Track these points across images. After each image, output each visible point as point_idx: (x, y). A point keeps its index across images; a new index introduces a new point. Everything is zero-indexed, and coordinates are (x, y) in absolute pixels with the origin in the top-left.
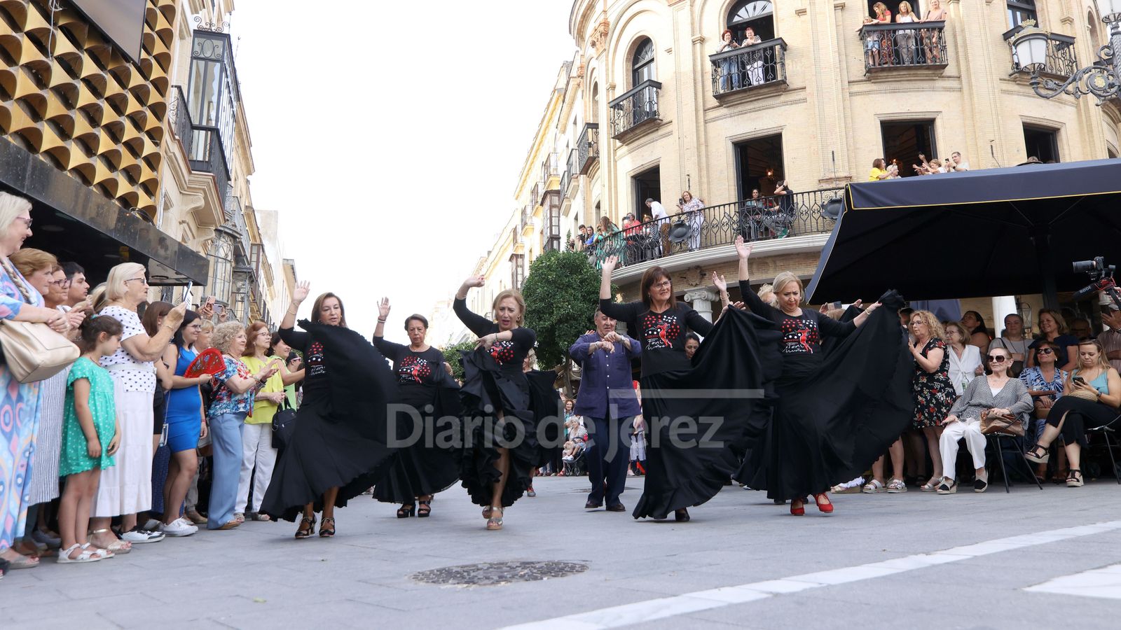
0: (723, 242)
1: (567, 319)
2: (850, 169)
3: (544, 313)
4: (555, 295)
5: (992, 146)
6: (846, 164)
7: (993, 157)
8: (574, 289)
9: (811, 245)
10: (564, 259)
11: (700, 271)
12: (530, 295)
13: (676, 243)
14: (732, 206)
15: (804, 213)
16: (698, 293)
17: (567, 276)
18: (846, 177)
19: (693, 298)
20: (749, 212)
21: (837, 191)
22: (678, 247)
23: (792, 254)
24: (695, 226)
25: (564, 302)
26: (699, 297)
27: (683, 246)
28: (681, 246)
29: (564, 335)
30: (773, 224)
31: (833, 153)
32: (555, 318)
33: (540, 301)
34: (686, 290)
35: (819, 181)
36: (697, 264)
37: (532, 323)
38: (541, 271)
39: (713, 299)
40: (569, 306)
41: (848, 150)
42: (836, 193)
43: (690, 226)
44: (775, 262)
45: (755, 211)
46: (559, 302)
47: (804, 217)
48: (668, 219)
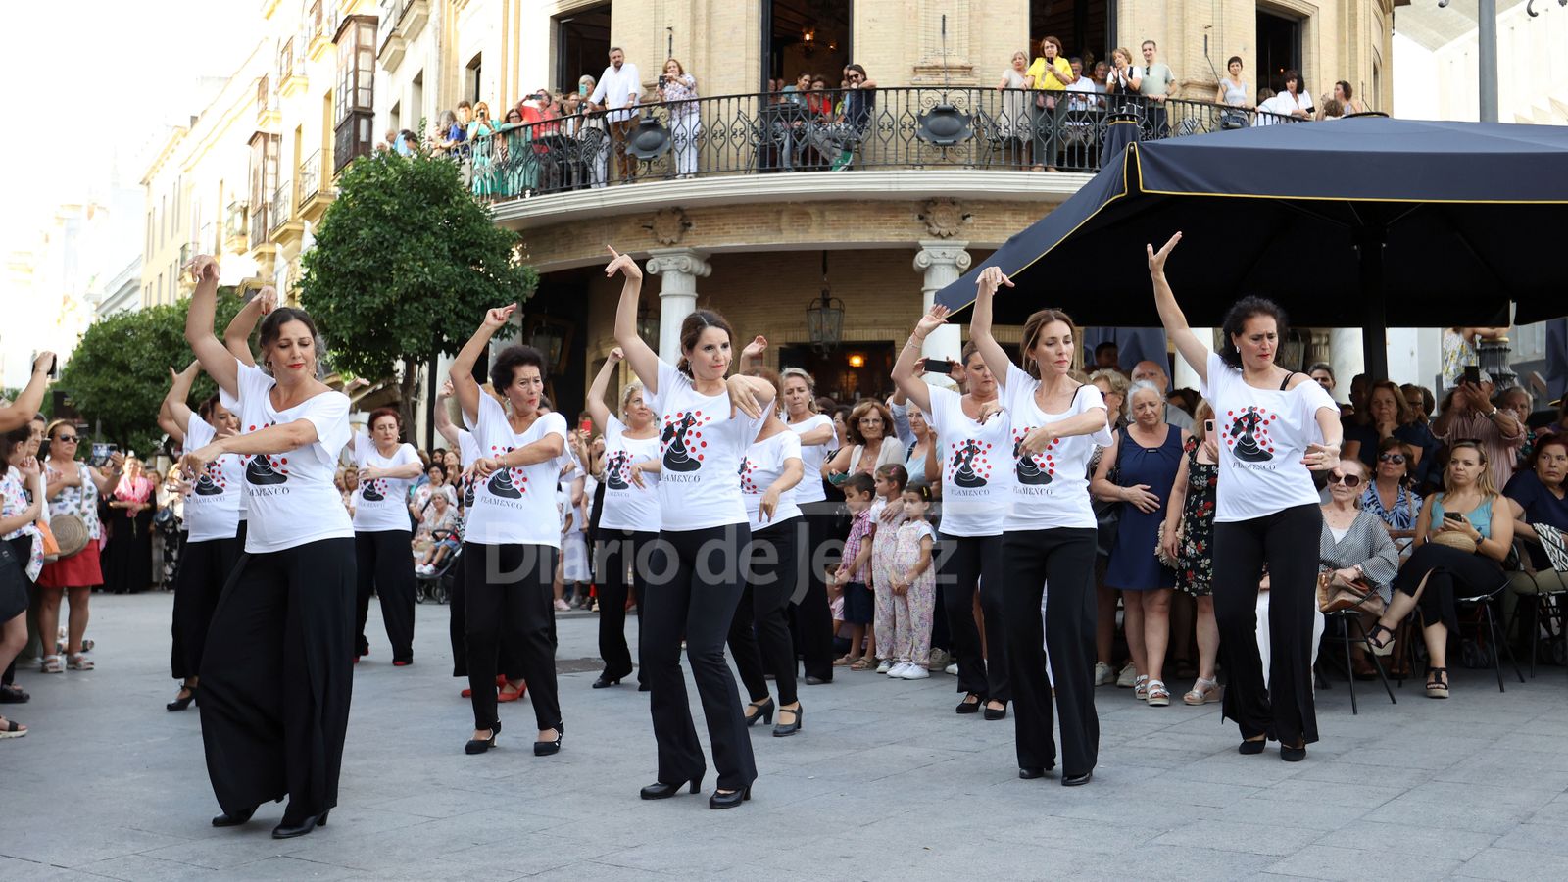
0: (733, 166)
1: (419, 294)
2: (971, 52)
3: (372, 279)
4: (396, 244)
5: (1206, 37)
6: (966, 43)
7: (1207, 56)
8: (434, 234)
9: (894, 188)
10: (417, 173)
11: (681, 216)
12: (344, 240)
13: (642, 160)
14: (754, 100)
15: (886, 128)
16: (674, 259)
17: (421, 209)
18: (963, 67)
19: (664, 267)
20: (785, 114)
21: (947, 91)
22: (645, 169)
23: (856, 201)
24: (679, 131)
25: (414, 260)
26: (676, 267)
27: (653, 168)
28: (649, 167)
29: (411, 324)
30: (828, 144)
31: (944, 19)
32: (394, 291)
33: (365, 254)
34: (649, 251)
35: (915, 69)
36: (675, 205)
37: (345, 297)
38: (366, 193)
39: (701, 272)
40: (426, 269)
41: (970, 16)
42: (945, 96)
43: (669, 130)
44: (822, 213)
45: (790, 113)
46: (405, 260)
47: (885, 135)
48: (626, 112)
